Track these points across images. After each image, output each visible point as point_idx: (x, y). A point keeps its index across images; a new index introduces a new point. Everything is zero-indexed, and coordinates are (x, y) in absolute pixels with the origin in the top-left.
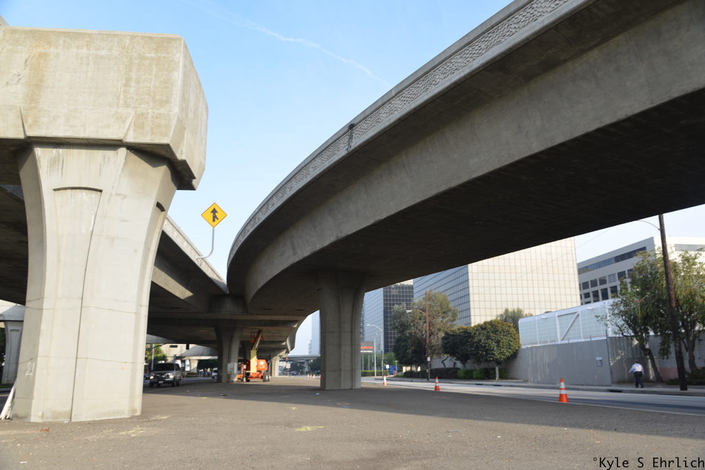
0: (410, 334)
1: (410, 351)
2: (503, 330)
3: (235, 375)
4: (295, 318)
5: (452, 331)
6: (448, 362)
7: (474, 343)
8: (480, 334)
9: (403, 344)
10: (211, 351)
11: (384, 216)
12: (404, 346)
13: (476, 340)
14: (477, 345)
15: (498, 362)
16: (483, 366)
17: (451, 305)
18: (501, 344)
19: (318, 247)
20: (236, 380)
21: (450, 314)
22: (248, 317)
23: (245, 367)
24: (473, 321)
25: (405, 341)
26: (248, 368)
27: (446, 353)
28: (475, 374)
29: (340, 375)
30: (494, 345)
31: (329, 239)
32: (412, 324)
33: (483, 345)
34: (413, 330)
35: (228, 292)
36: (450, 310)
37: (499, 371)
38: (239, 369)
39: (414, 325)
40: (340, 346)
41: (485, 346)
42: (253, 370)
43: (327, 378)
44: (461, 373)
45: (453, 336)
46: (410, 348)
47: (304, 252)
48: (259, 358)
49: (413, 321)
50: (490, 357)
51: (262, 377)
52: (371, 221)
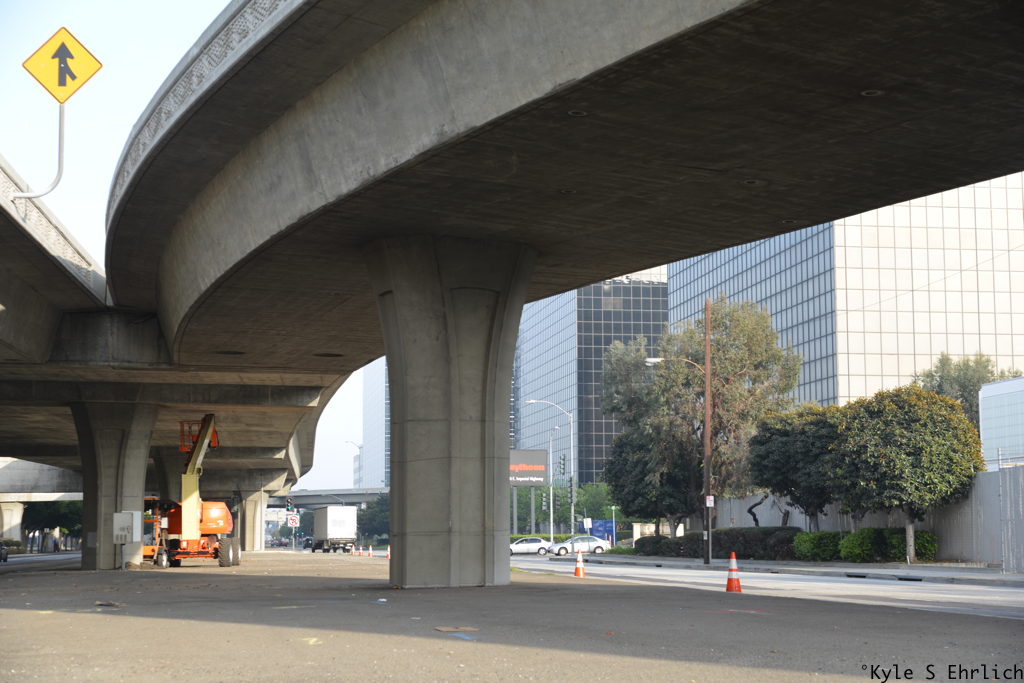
0: (657, 429)
1: (655, 478)
2: (931, 418)
3: (135, 547)
4: (314, 379)
5: (782, 421)
6: (770, 510)
7: (844, 455)
8: (862, 429)
9: (633, 457)
10: (62, 476)
11: (584, 69)
12: (638, 462)
13: (851, 446)
14: (853, 464)
15: (914, 513)
16: (870, 521)
17: (779, 345)
18: (925, 459)
19: (383, 164)
20: (138, 560)
21: (776, 369)
22: (171, 377)
23: (165, 523)
24: (842, 390)
25: (641, 447)
26: (176, 526)
27: (762, 484)
28: (844, 545)
29: (448, 546)
30: (903, 462)
31: (415, 141)
32: (662, 399)
33: (871, 461)
34: (663, 417)
35: (110, 302)
36: (775, 358)
37: (916, 537)
38: (148, 528)
39: (667, 402)
40: (449, 458)
41: (876, 466)
42: (190, 532)
43: (411, 554)
44: (802, 544)
45: (785, 433)
46: (652, 471)
47: (341, 179)
48: (207, 497)
49: (665, 390)
50: (890, 498)
51: (216, 554)
52: (545, 87)
